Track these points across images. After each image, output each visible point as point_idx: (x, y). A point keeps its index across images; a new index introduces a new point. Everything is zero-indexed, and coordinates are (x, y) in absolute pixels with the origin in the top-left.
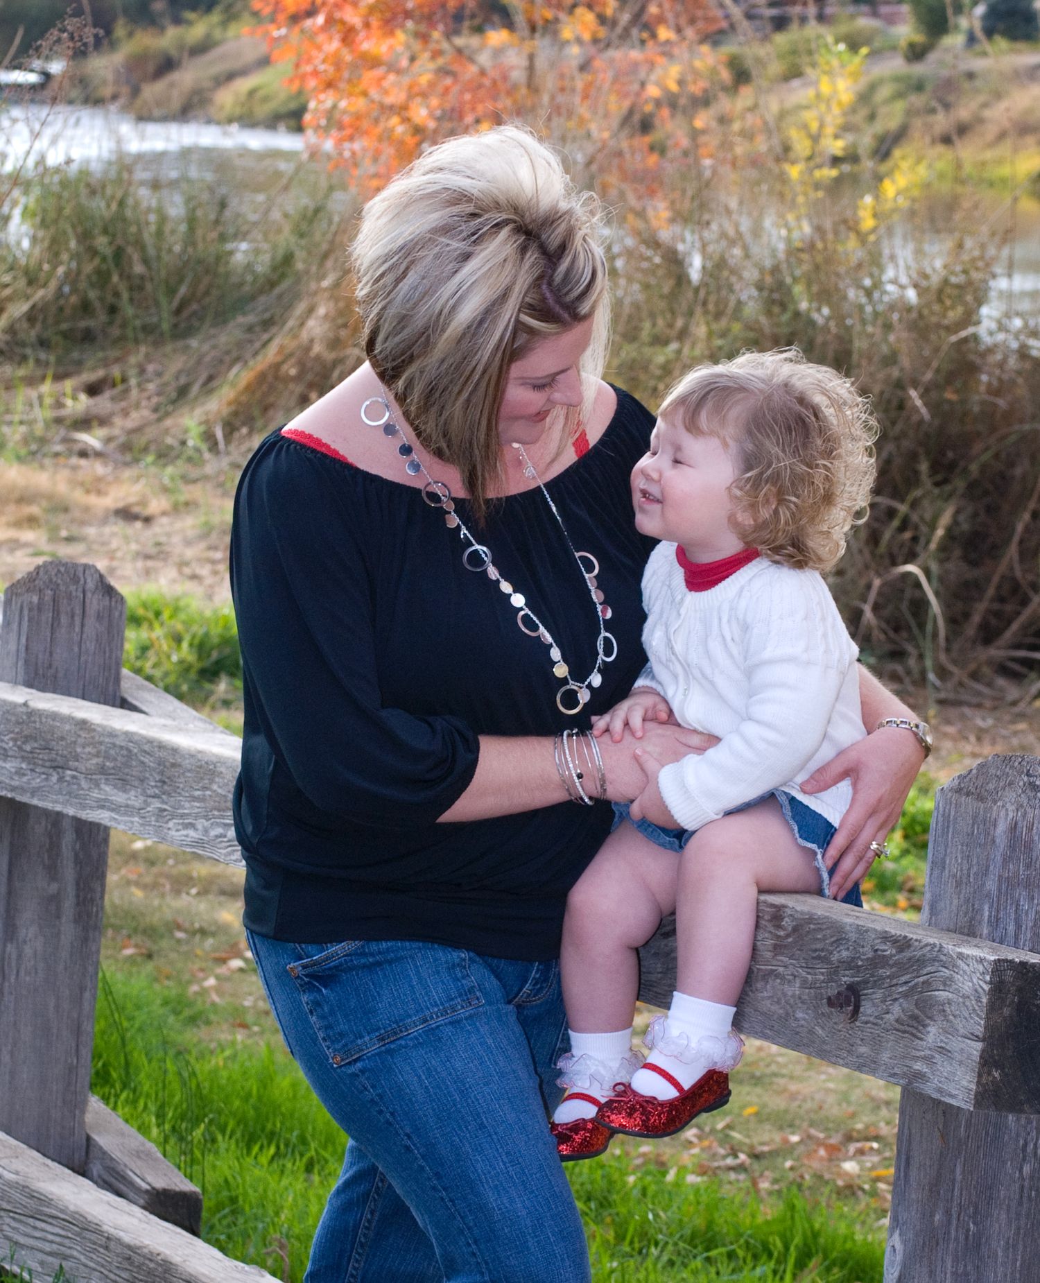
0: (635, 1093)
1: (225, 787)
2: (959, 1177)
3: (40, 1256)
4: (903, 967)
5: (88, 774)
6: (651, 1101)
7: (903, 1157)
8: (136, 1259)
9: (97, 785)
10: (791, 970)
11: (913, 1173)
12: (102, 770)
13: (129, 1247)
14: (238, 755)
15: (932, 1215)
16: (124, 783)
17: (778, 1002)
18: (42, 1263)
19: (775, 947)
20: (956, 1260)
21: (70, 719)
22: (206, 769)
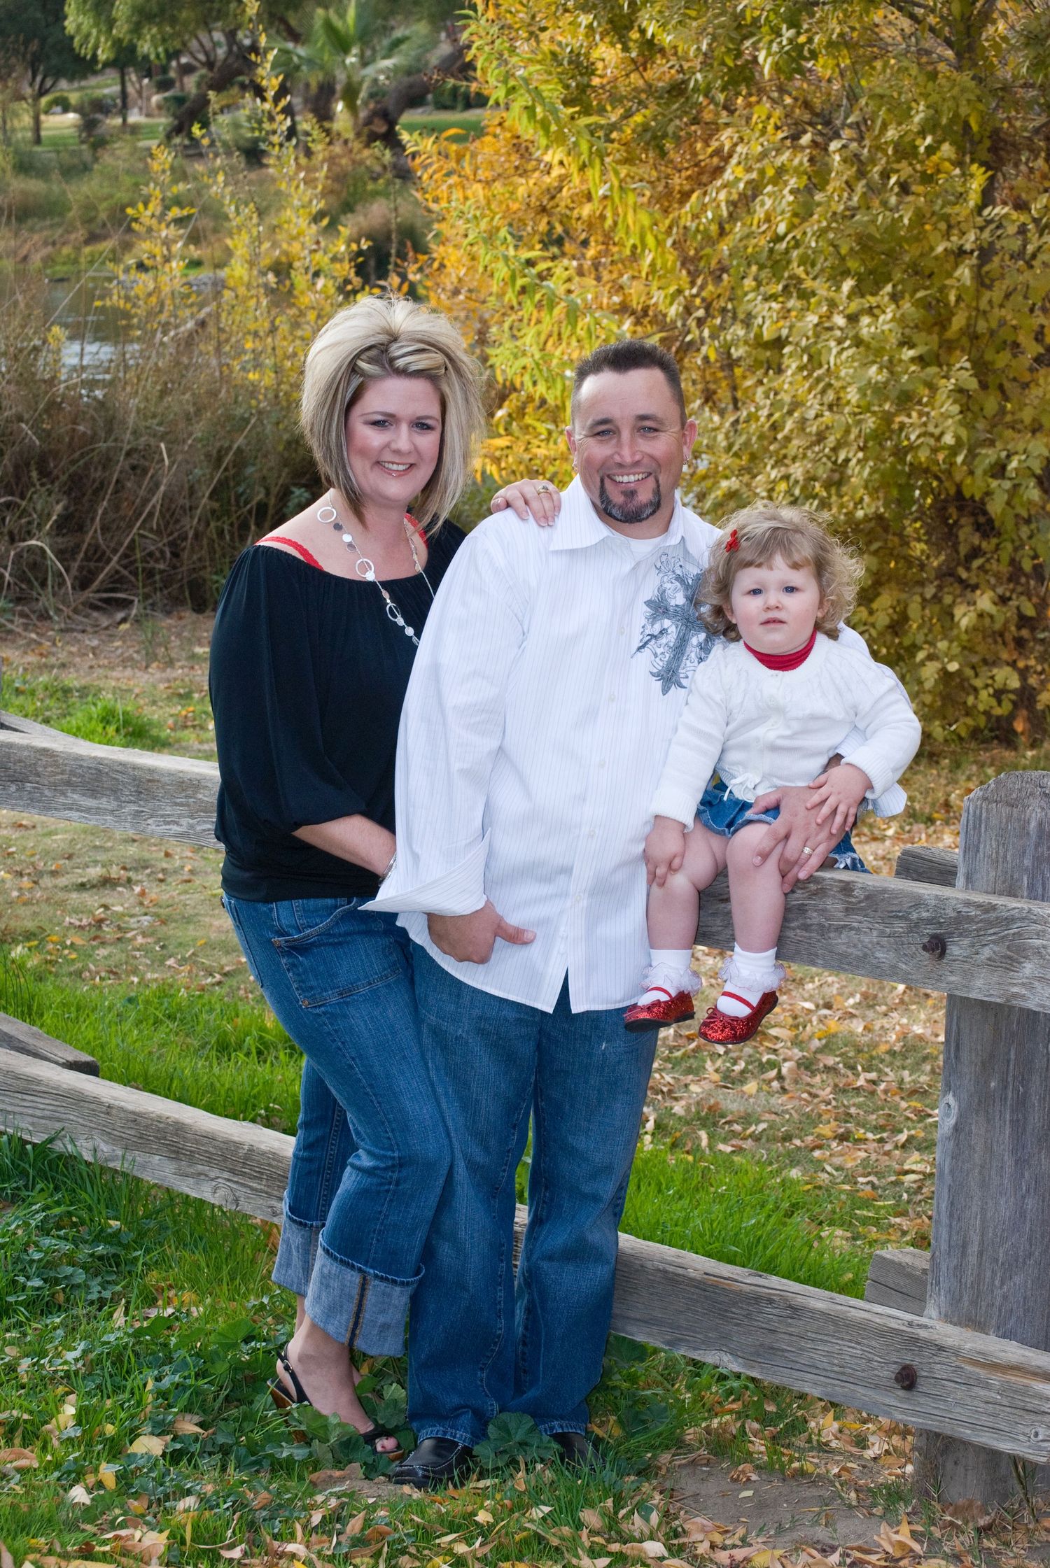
0: (723, 1015)
1: (210, 796)
2: (1013, 1056)
3: (30, 1119)
4: (990, 924)
5: (53, 786)
6: (736, 1019)
7: (953, 1045)
8: (143, 1121)
9: (63, 794)
10: (865, 925)
11: (964, 1055)
12: (68, 783)
13: (133, 1113)
14: (217, 773)
15: (987, 1082)
16: (94, 793)
17: (855, 946)
18: (33, 1124)
19: (847, 910)
20: (1012, 1112)
21: (28, 747)
22: (186, 785)
